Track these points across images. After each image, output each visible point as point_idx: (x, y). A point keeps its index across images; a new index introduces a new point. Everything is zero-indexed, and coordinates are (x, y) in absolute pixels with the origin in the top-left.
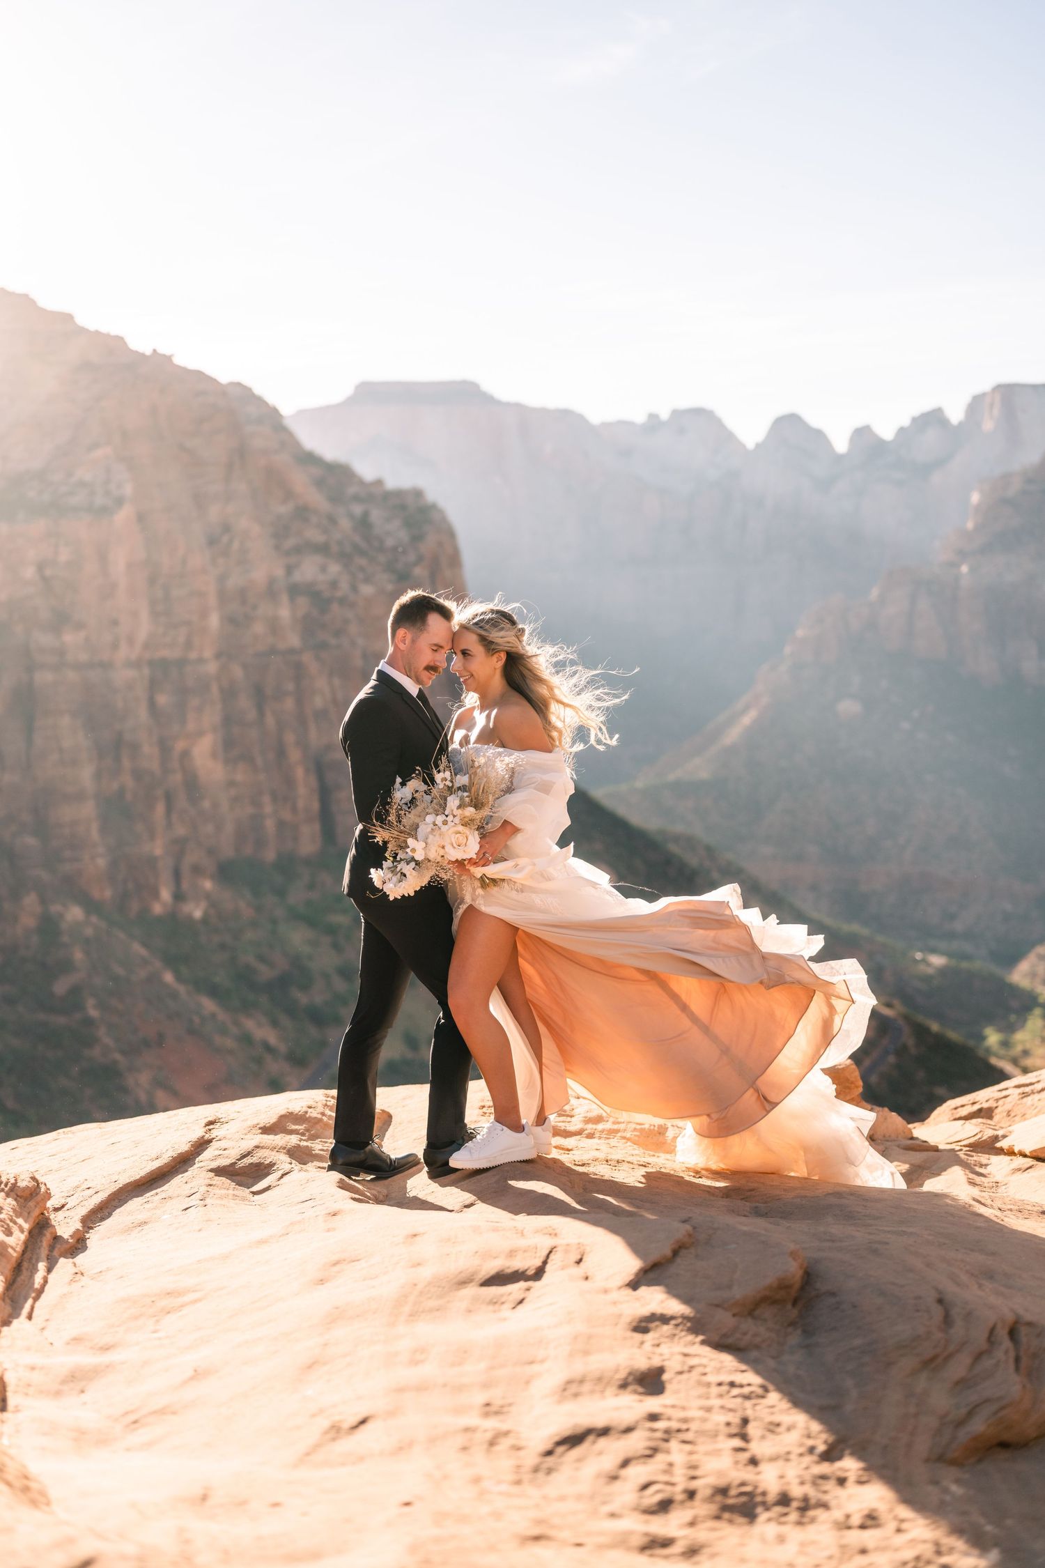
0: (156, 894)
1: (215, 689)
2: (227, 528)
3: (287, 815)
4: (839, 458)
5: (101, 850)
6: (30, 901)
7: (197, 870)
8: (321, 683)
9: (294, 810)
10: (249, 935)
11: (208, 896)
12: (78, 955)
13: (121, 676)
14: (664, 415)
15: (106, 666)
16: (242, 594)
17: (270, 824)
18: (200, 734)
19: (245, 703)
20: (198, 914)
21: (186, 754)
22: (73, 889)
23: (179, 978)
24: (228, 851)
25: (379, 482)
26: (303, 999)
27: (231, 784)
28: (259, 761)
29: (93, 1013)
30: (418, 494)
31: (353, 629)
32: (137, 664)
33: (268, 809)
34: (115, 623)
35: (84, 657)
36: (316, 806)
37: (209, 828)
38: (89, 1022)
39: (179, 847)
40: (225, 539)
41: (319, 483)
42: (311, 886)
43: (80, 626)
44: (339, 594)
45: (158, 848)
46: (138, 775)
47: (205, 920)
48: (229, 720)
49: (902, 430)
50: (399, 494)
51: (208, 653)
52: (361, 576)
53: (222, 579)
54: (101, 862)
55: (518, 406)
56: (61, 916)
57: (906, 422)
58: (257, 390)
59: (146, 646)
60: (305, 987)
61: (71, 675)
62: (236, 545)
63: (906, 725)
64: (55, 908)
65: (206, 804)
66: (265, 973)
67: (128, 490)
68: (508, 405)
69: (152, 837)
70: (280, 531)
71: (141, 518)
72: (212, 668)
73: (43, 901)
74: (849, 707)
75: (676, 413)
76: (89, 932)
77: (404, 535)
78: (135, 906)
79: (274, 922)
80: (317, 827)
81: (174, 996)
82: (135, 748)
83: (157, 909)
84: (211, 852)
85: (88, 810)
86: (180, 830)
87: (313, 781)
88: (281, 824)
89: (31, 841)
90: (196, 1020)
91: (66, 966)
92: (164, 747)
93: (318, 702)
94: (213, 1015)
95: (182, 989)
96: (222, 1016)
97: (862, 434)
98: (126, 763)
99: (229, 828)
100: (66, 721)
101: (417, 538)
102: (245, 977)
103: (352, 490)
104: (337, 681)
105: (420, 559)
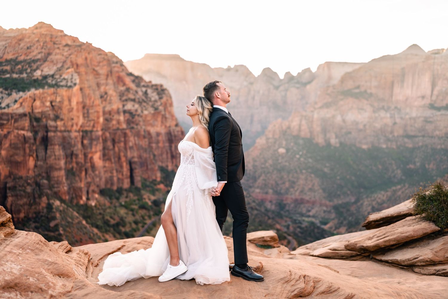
0: (81, 198)
1: (101, 139)
2: (106, 93)
3: (120, 176)
4: (281, 80)
5: (66, 185)
6: (44, 199)
7: (94, 191)
8: (132, 139)
9: (123, 175)
10: (108, 211)
11: (96, 199)
12: (58, 215)
13: (74, 134)
14: (232, 67)
15: (69, 131)
16: (110, 113)
17: (115, 179)
18: (96, 152)
19: (109, 144)
20: (93, 204)
21: (91, 158)
22: (57, 196)
23: (87, 222)
24: (103, 186)
25: (150, 82)
26: (123, 230)
27: (104, 167)
28: (113, 160)
29: (62, 232)
30: (161, 86)
31: (141, 123)
32: (79, 131)
33: (115, 174)
34: (72, 119)
35: (63, 129)
36: (129, 174)
37: (98, 179)
38: (60, 235)
39: (88, 185)
40: (105, 96)
41: (133, 81)
42: (127, 197)
43: (62, 120)
44: (138, 113)
45: (82, 185)
46: (77, 163)
47: (95, 206)
48: (104, 148)
49: (299, 73)
50: (156, 85)
51: (99, 129)
52: (144, 108)
53: (104, 107)
54: (66, 188)
55: (191, 62)
56: (53, 204)
57: (300, 71)
58: (116, 55)
59: (81, 126)
60: (124, 226)
61: (59, 134)
62: (108, 98)
63: (298, 156)
64: (51, 201)
65: (97, 172)
66: (112, 222)
67: (78, 81)
68: (188, 61)
69: (81, 181)
70: (121, 95)
71: (81, 89)
72: (100, 133)
73: (48, 199)
74: (282, 151)
75: (235, 66)
76: (61, 208)
77: (157, 97)
78: (75, 201)
79: (115, 207)
80: (129, 180)
81: (86, 228)
82: (77, 156)
83: (82, 202)
84: (98, 186)
85: (63, 173)
86: (89, 180)
87: (128, 167)
88: (119, 179)
89: (45, 181)
90: (92, 235)
91: (54, 218)
92: (85, 155)
93: (131, 144)
94: (97, 234)
95: (88, 226)
96: (99, 234)
97: (288, 74)
98: (74, 160)
99: (103, 180)
100: (57, 147)
101: (161, 98)
102: (106, 223)
103: (142, 84)
104: (136, 138)
105: (161, 104)
